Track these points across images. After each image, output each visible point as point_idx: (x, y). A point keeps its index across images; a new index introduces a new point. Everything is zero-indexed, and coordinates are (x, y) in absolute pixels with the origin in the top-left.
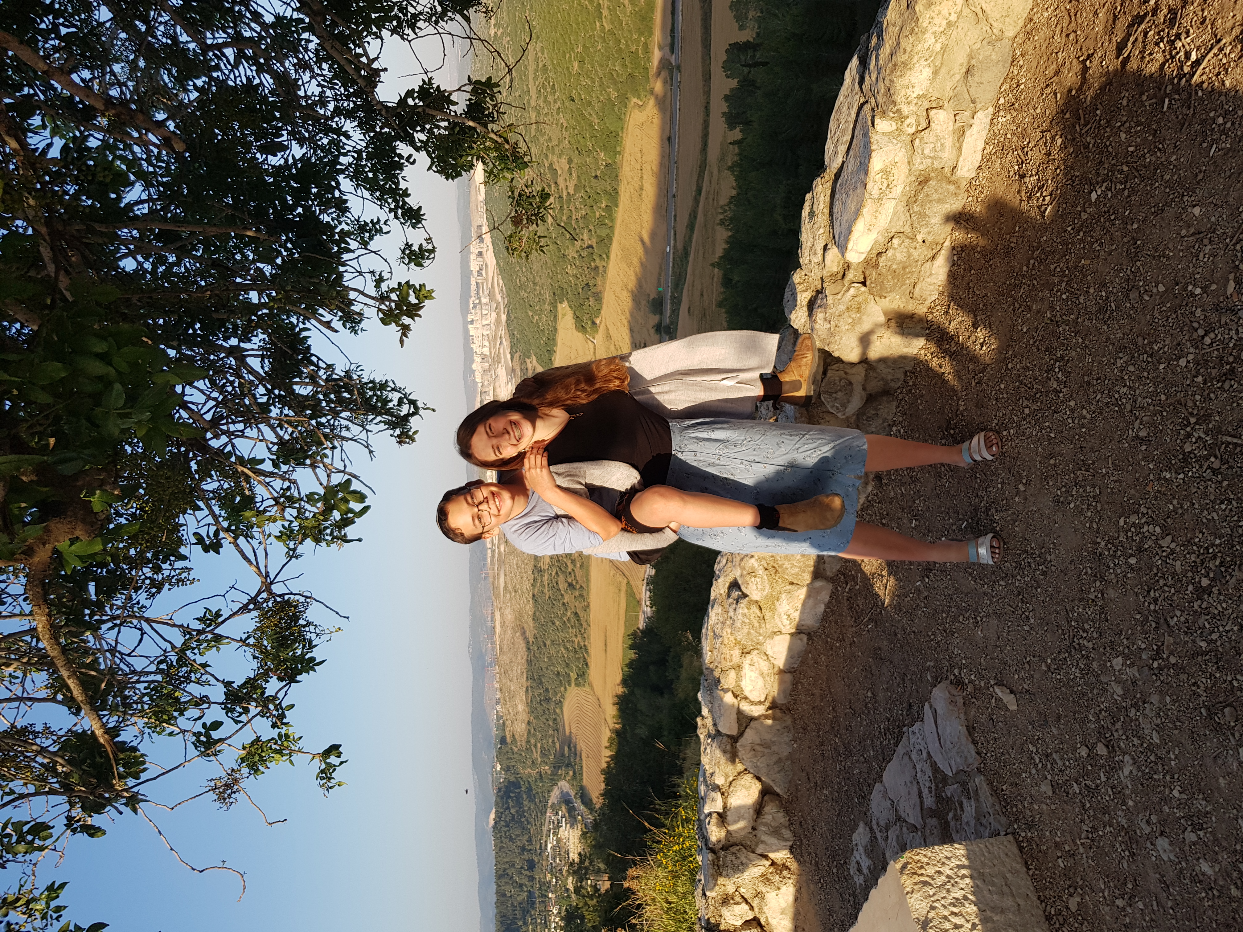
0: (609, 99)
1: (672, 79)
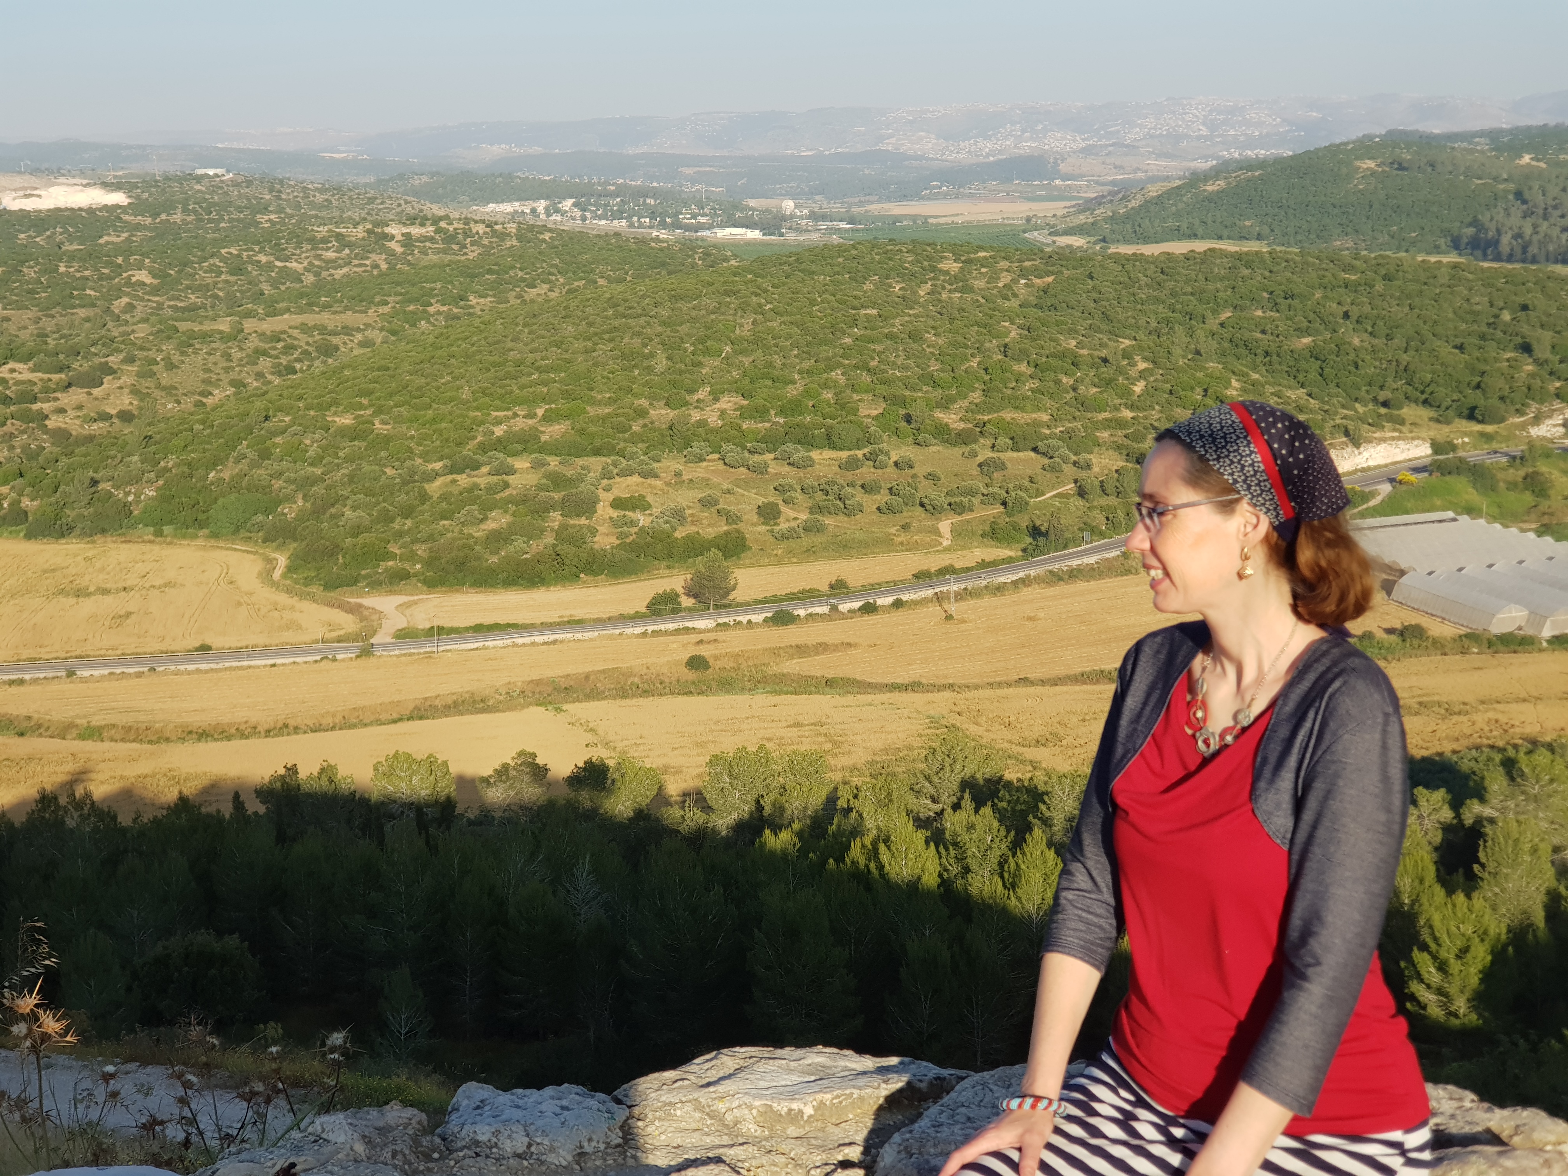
0: (280, 503)
1: (339, 640)
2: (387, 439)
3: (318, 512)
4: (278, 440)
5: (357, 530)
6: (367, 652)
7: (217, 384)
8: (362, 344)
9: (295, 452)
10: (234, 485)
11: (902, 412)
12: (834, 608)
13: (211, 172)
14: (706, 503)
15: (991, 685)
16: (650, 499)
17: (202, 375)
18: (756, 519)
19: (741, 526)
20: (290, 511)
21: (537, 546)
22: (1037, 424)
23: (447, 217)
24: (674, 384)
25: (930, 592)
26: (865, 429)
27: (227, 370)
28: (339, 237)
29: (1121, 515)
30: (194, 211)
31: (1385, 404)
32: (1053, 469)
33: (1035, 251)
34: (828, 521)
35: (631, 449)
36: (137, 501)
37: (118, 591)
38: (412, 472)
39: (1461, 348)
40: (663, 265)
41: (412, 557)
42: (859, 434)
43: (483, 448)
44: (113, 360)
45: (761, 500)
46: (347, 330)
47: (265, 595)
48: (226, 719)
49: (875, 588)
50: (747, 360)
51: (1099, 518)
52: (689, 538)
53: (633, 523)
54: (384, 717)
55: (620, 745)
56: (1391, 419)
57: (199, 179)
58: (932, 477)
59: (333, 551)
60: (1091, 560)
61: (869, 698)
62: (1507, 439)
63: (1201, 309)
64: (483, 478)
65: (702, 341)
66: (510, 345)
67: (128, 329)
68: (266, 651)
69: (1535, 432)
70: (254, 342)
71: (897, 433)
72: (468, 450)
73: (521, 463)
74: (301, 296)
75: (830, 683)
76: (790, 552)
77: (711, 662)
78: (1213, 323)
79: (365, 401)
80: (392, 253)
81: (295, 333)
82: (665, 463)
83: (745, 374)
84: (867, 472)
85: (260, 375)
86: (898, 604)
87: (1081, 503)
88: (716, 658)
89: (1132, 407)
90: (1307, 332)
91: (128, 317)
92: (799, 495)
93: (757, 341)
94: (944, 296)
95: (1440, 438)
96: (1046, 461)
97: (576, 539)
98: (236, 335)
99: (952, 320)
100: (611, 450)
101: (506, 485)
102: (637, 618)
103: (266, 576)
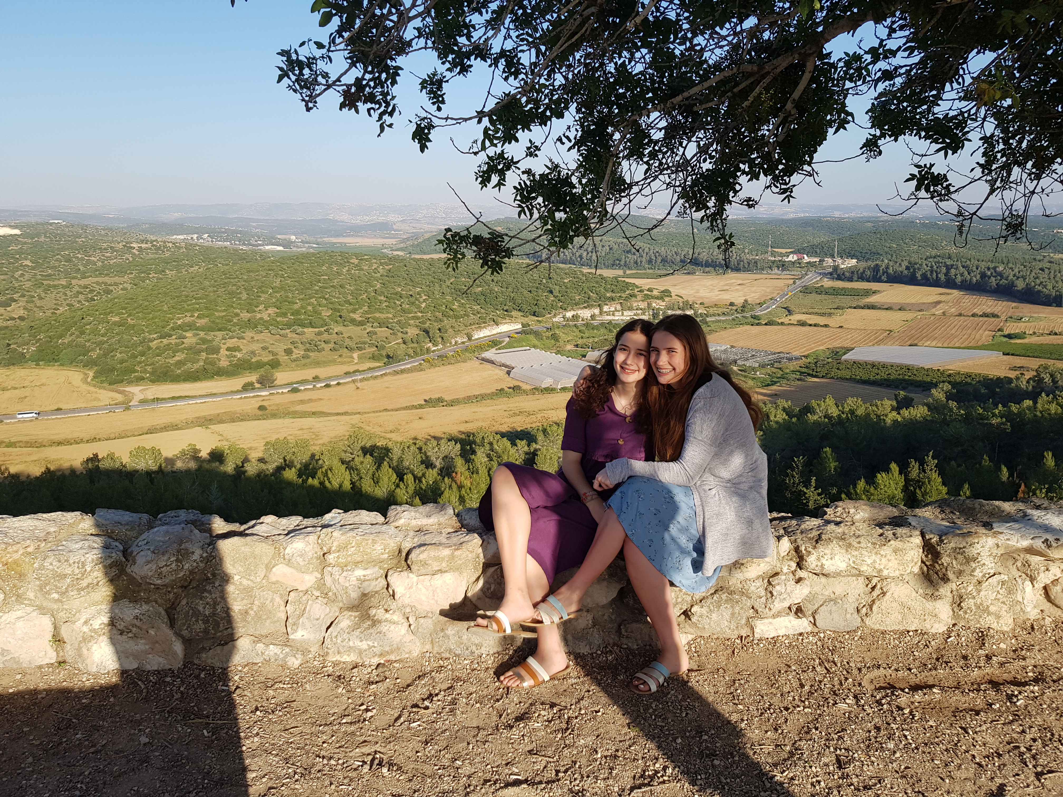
0: (89, 351)
1: (116, 404)
2: (134, 326)
3: (105, 355)
4: (88, 327)
5: (122, 361)
6: (128, 408)
7: (61, 305)
8: (122, 289)
9: (95, 332)
10: (70, 345)
11: (338, 314)
12: (314, 386)
13: (56, 222)
14: (264, 348)
15: (374, 412)
16: (242, 347)
17: (54, 302)
18: (284, 354)
19: (278, 357)
20: (94, 355)
21: (196, 366)
22: (388, 318)
23: (156, 240)
24: (250, 304)
25: (350, 379)
26: (324, 320)
27: (65, 300)
28: (111, 247)
29: (419, 350)
30: (49, 237)
31: (506, 311)
32: (394, 334)
33: (385, 256)
34: (311, 354)
35: (233, 328)
36: (28, 352)
37: (21, 388)
38: (144, 338)
39: (530, 292)
40: (245, 259)
41: (145, 371)
42: (322, 322)
43: (173, 329)
44: (16, 296)
45: (285, 347)
46: (116, 284)
47: (85, 387)
48: (70, 437)
49: (330, 378)
50: (278, 295)
51: (411, 352)
52: (257, 361)
53: (235, 356)
54: (136, 433)
55: (232, 440)
56: (508, 316)
57: (51, 224)
58: (349, 337)
59: (113, 370)
60: (409, 366)
61: (329, 418)
62: (546, 322)
63: (444, 278)
64: (173, 340)
65: (260, 288)
66: (183, 289)
67: (22, 284)
68: (85, 410)
69: (554, 320)
70: (76, 289)
71: (336, 322)
72: (167, 329)
73: (189, 334)
74: (97, 270)
75: (314, 413)
76: (297, 366)
77: (268, 407)
78: (448, 283)
79: (124, 311)
80: (134, 254)
81: (94, 285)
82: (247, 334)
83: (277, 300)
84: (326, 336)
85: (79, 302)
86: (338, 384)
87: (404, 346)
88: (270, 406)
89: (421, 312)
90: (480, 286)
91: (22, 279)
92: (300, 345)
93: (282, 288)
94: (353, 272)
95: (524, 322)
96: (392, 331)
97: (213, 363)
98: (69, 286)
99: (356, 281)
100: (225, 329)
101: (183, 343)
102: (238, 392)
103: (85, 381)
